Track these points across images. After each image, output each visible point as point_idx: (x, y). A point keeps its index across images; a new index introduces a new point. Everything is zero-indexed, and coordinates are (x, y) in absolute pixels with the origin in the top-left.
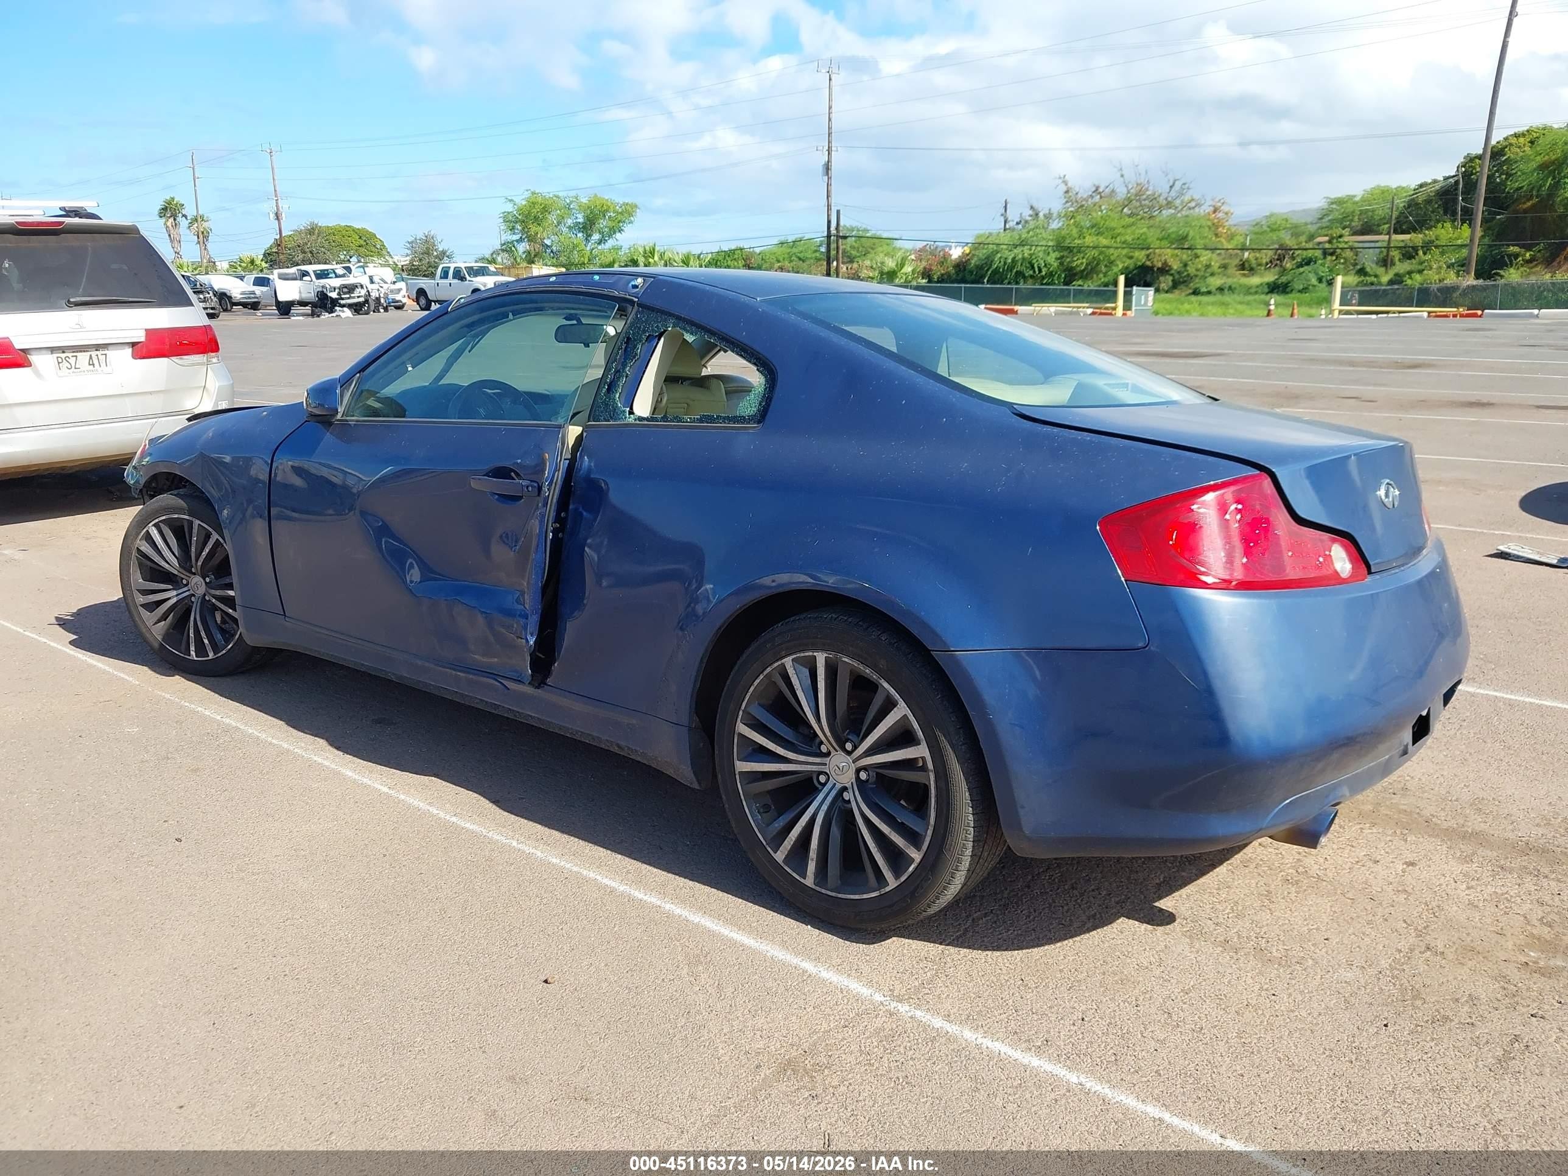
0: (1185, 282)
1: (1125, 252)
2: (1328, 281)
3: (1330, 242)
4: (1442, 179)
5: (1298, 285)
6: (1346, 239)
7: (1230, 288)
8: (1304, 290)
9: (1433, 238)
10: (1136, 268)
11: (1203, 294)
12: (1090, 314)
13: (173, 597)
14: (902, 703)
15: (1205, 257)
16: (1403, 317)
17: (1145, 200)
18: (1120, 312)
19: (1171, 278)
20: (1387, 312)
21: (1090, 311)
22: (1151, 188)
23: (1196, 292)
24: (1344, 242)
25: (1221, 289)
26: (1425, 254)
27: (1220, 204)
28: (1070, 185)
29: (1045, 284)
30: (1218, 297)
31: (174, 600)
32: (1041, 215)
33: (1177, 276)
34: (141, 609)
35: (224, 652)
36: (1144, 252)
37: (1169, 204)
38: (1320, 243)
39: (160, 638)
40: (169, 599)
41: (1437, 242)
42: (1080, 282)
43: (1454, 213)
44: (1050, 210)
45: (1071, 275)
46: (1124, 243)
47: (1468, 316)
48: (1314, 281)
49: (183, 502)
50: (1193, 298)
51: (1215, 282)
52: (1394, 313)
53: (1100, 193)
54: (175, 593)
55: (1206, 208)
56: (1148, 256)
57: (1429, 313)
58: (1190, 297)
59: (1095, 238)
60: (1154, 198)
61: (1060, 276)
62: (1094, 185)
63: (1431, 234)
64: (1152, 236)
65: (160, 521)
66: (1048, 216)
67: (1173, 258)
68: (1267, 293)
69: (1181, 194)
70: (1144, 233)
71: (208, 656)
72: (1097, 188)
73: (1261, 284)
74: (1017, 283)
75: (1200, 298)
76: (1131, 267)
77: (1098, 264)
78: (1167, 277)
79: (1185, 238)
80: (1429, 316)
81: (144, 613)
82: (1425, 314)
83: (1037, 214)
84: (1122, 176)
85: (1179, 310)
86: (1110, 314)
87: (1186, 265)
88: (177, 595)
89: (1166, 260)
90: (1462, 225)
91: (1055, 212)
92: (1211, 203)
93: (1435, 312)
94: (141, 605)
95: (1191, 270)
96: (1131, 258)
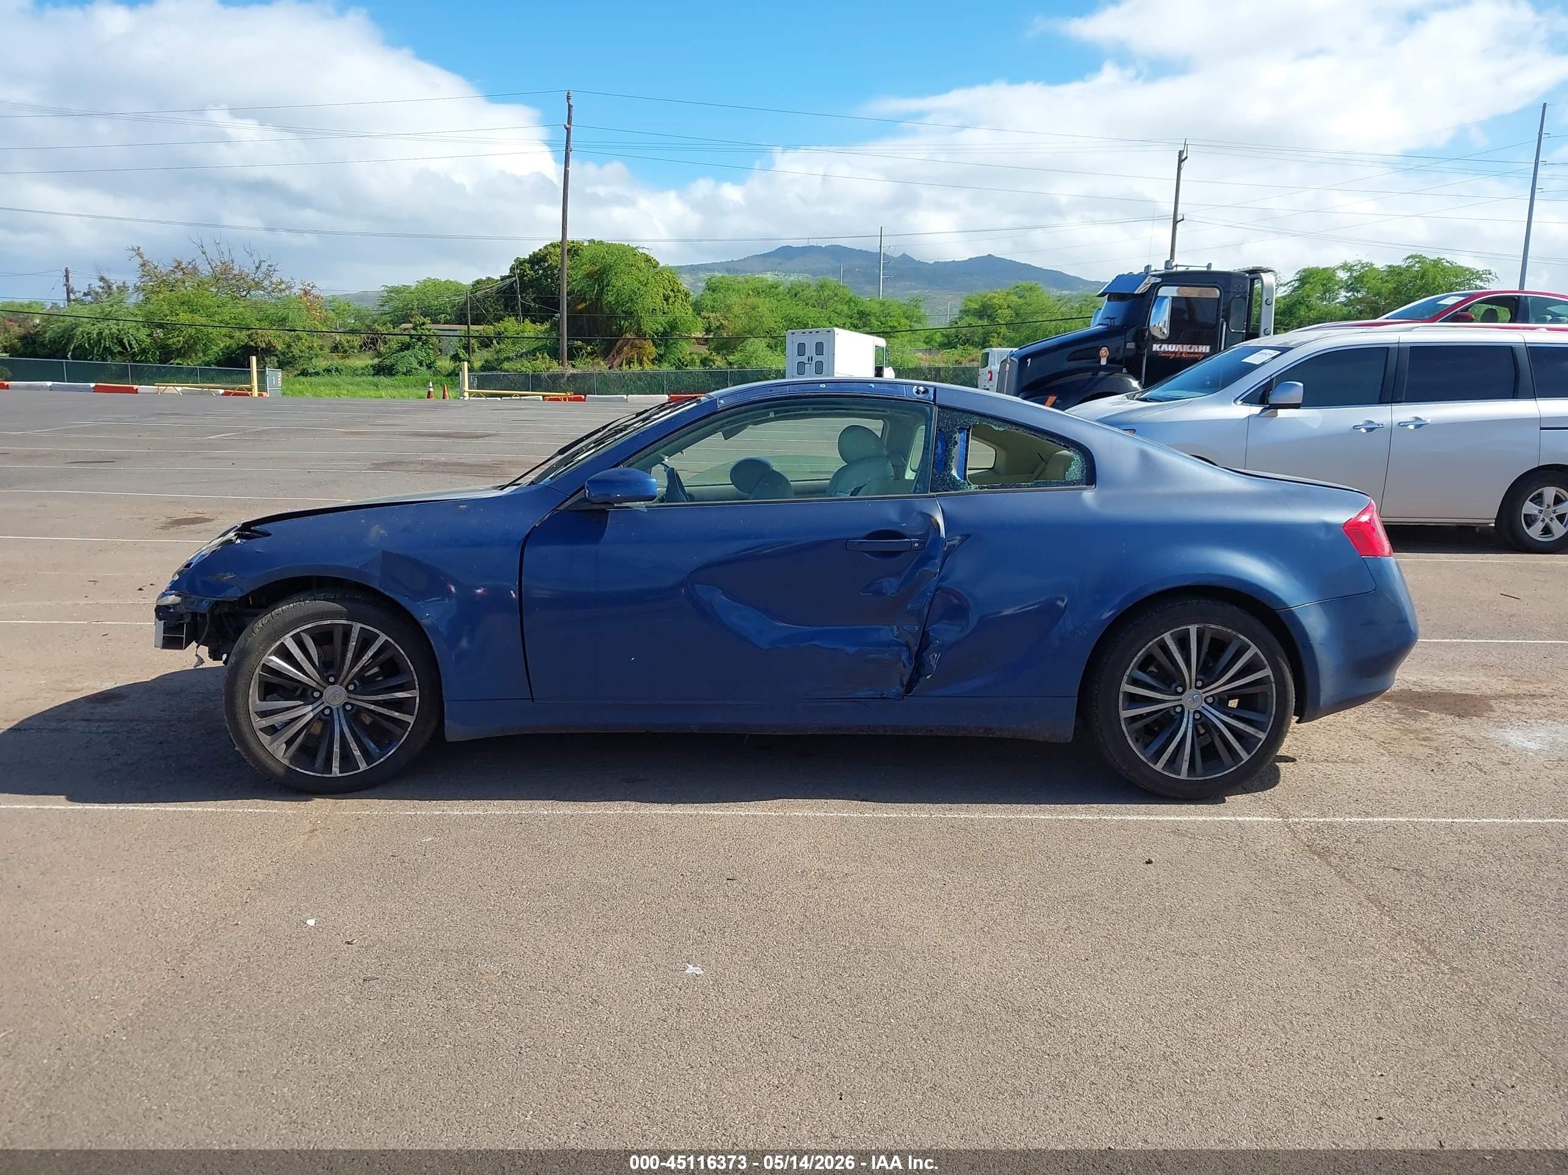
0: (289, 363)
1: (224, 331)
2: (427, 365)
3: (414, 329)
4: (499, 278)
5: (402, 368)
6: (428, 326)
7: (337, 370)
8: (408, 373)
9: (503, 330)
10: (239, 348)
11: (311, 375)
12: (222, 395)
13: (309, 712)
14: (1253, 646)
15: (306, 340)
16: (524, 399)
17: (232, 279)
18: (256, 392)
19: (276, 359)
20: (510, 395)
21: (221, 391)
22: (236, 267)
23: (304, 373)
24: (427, 329)
25: (328, 371)
26: (498, 343)
27: (309, 288)
28: (146, 257)
29: (139, 361)
30: (326, 379)
31: (311, 715)
32: (114, 287)
33: (282, 357)
34: (260, 734)
35: (382, 760)
36: (245, 333)
37: (258, 285)
38: (405, 329)
39: (286, 762)
40: (305, 715)
41: (506, 333)
42: (178, 361)
43: (513, 309)
44: (124, 283)
45: (166, 353)
46: (221, 322)
47: (575, 399)
48: (415, 365)
49: (339, 606)
50: (302, 379)
51: (321, 364)
52: (516, 396)
53: (182, 269)
54: (310, 708)
55: (297, 290)
56: (249, 336)
57: (544, 396)
58: (299, 378)
59: (190, 316)
60: (240, 277)
61: (154, 353)
62: (176, 261)
63: (500, 326)
64: (251, 318)
65: (302, 631)
66: (123, 289)
67: (278, 339)
68: (373, 375)
69: (268, 275)
70: (241, 313)
71: (359, 769)
72: (179, 264)
73: (367, 366)
74: (104, 359)
75: (308, 378)
76: (234, 346)
77: (195, 343)
78: (272, 358)
79: (284, 320)
80: (544, 400)
81: (265, 739)
82: (541, 398)
83: (109, 287)
84: (204, 253)
85: (291, 390)
86: (248, 395)
87: (289, 346)
88: (312, 710)
89: (270, 342)
90: (524, 319)
91: (130, 284)
92: (301, 286)
93: (549, 396)
94: (260, 729)
95: (296, 352)
96: (231, 337)
